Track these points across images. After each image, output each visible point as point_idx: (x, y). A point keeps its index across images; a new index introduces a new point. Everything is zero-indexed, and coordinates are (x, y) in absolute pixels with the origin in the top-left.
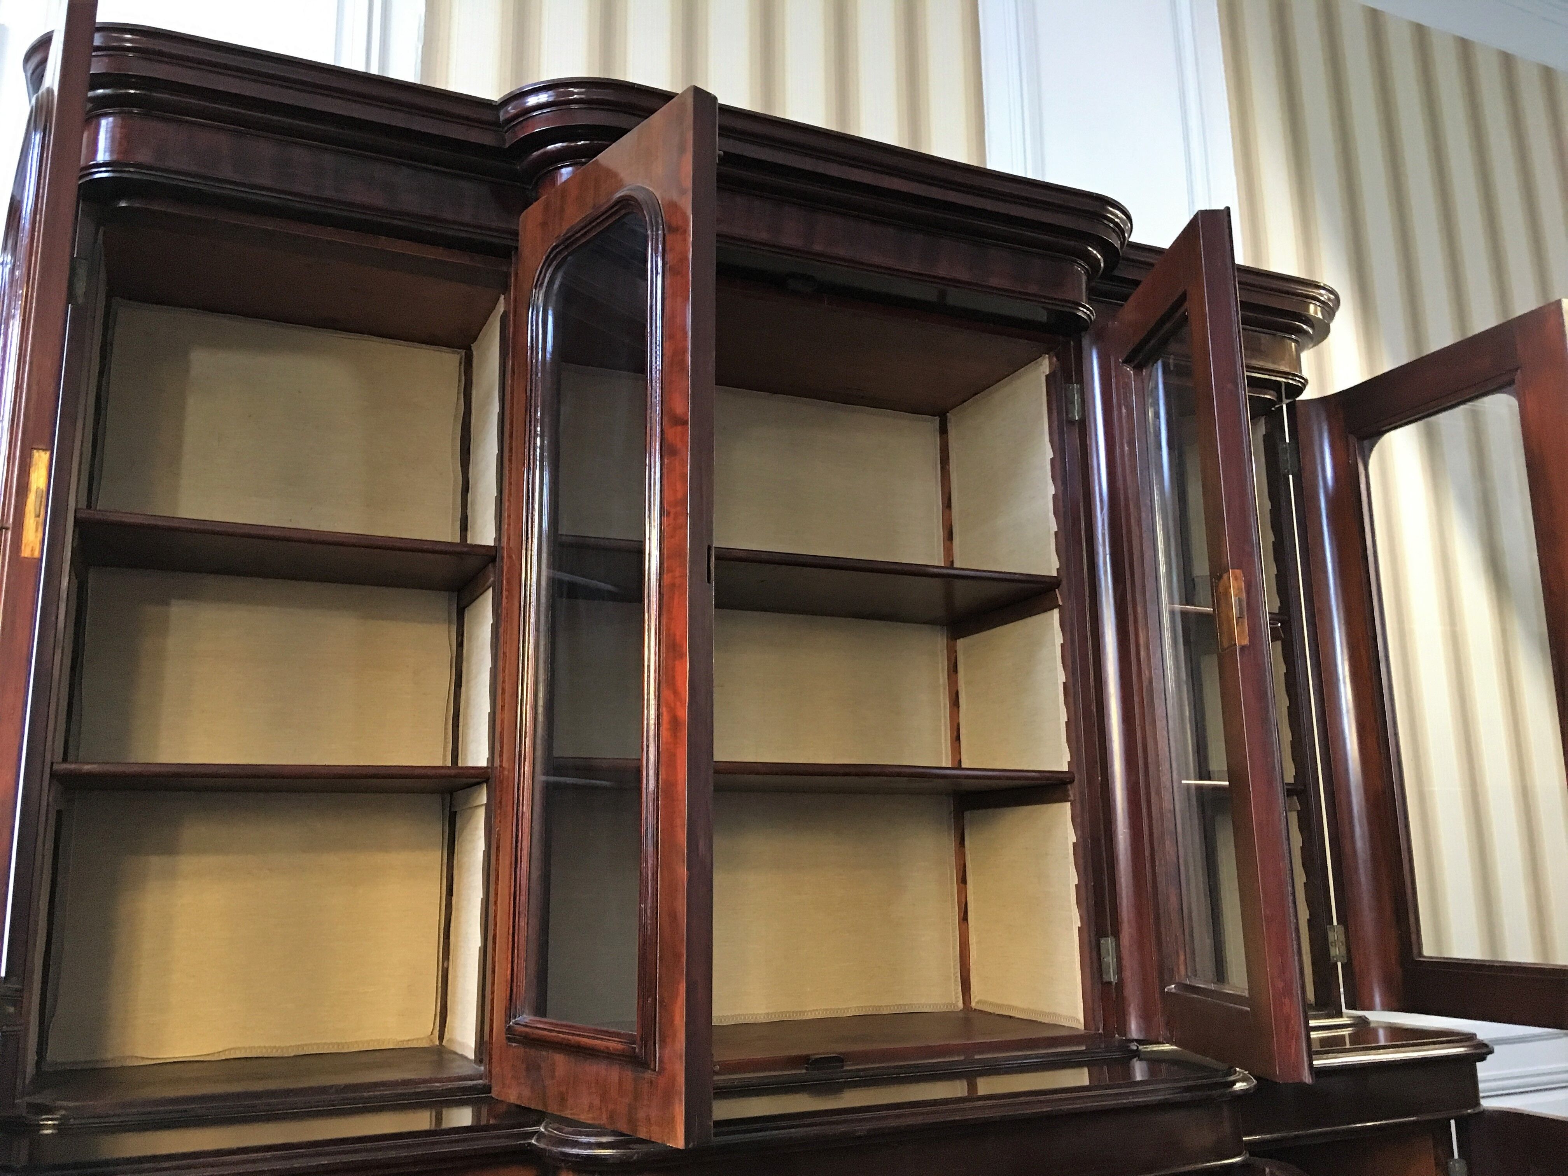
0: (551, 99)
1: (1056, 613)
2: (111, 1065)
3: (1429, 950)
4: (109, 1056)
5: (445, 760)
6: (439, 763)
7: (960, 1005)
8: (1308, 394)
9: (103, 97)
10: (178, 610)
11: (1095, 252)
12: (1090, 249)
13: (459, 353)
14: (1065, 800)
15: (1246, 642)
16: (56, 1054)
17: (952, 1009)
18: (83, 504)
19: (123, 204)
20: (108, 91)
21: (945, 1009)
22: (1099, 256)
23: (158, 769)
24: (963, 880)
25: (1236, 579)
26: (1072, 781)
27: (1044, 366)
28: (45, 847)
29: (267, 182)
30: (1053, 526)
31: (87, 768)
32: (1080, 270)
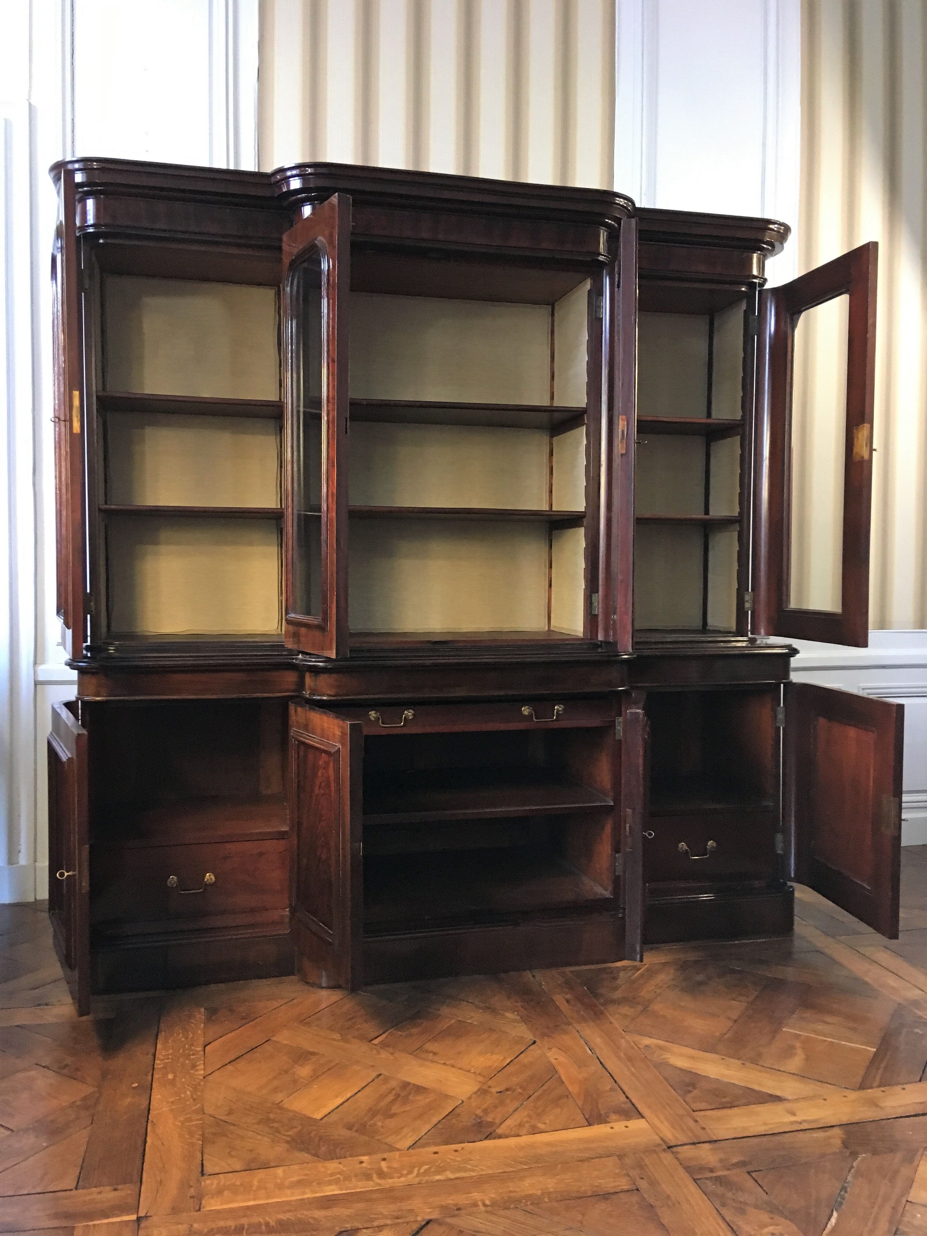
0: (298, 173)
1: (585, 427)
2: (138, 634)
3: (793, 605)
4: (137, 630)
5: (277, 504)
6: (274, 506)
7: (547, 628)
8: (767, 286)
9: (87, 191)
10: (149, 431)
11: (610, 221)
12: (607, 220)
13: (274, 289)
14: (582, 526)
15: (624, 452)
16: (114, 628)
17: (541, 630)
18: (100, 388)
19: (101, 241)
20: (89, 189)
21: (538, 630)
22: (613, 223)
23: (145, 508)
24: (551, 567)
25: (622, 420)
26: (584, 517)
27: (588, 285)
28: (101, 542)
29: (164, 227)
30: (586, 379)
31: (113, 507)
32: (602, 231)
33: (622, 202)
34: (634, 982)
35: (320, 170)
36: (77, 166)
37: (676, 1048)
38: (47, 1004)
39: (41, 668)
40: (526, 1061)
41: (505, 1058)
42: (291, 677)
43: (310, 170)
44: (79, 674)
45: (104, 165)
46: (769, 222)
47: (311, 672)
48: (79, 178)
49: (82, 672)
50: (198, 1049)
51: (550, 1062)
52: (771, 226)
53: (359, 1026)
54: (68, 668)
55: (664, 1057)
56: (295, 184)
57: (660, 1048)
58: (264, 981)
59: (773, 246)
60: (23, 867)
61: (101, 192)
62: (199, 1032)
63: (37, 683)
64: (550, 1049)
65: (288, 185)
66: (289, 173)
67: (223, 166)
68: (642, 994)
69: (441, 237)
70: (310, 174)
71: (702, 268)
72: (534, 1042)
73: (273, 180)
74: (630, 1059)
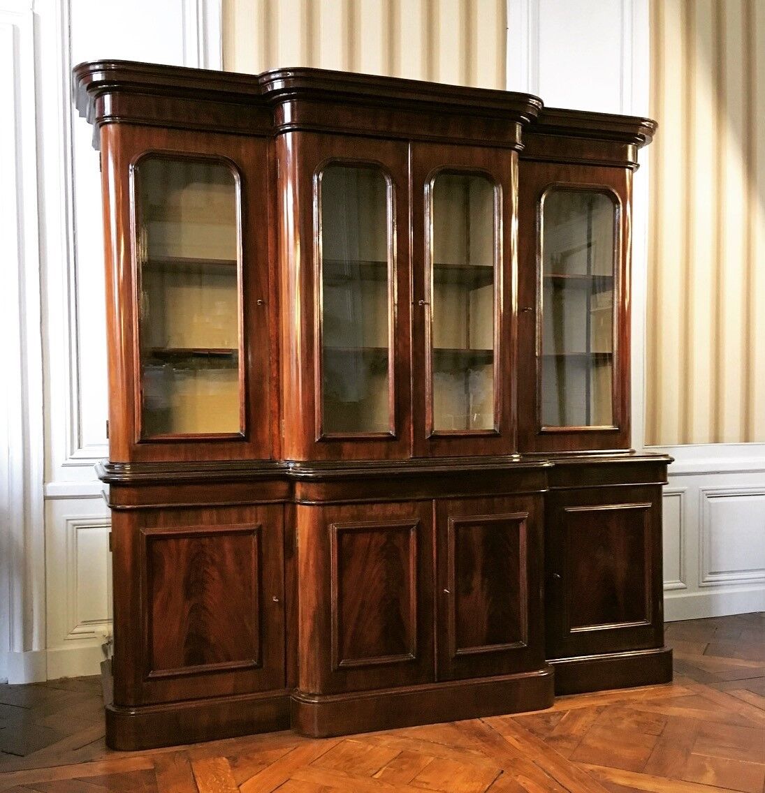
0: (281, 76)
9: (105, 88)
11: (524, 118)
12: (522, 117)
20: (107, 86)
22: (526, 119)
32: (517, 126)
33: (534, 102)
34: (563, 724)
35: (299, 74)
36: (97, 67)
37: (614, 771)
38: (91, 761)
39: (49, 485)
40: (501, 786)
41: (484, 785)
42: (283, 487)
43: (290, 74)
44: (110, 486)
45: (121, 67)
46: (643, 120)
47: (300, 481)
48: (97, 77)
49: (114, 484)
50: (234, 789)
51: (519, 785)
52: (643, 123)
53: (358, 765)
54: (101, 482)
55: (608, 778)
56: (278, 85)
57: (603, 772)
58: (267, 736)
59: (644, 138)
60: (35, 652)
61: (115, 89)
62: (229, 776)
63: (46, 498)
64: (517, 776)
65: (273, 87)
66: (273, 77)
67: (196, 67)
68: (574, 732)
69: (394, 129)
70: (290, 77)
71: (591, 156)
72: (502, 772)
73: (260, 81)
74: (582, 781)
